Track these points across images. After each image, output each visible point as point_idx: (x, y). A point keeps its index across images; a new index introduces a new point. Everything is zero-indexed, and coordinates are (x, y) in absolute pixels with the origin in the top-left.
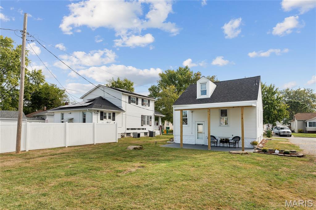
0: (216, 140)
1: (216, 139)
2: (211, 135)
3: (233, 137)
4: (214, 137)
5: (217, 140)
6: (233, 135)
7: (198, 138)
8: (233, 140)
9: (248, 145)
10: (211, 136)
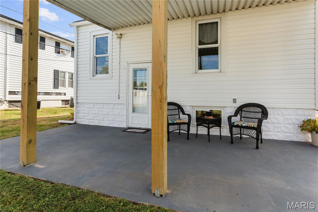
0: (187, 116)
1: (184, 113)
2: (169, 100)
3: (238, 104)
4: (179, 108)
5: (189, 116)
6: (235, 101)
7: (133, 111)
8: (239, 116)
9: (286, 130)
10: (170, 104)
